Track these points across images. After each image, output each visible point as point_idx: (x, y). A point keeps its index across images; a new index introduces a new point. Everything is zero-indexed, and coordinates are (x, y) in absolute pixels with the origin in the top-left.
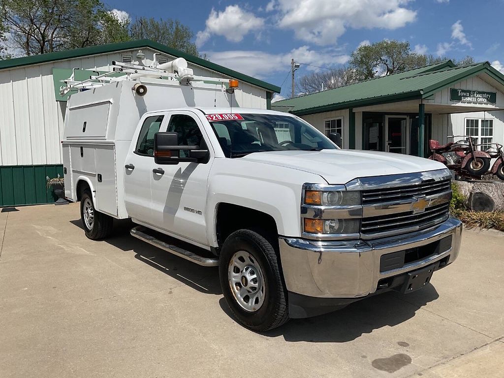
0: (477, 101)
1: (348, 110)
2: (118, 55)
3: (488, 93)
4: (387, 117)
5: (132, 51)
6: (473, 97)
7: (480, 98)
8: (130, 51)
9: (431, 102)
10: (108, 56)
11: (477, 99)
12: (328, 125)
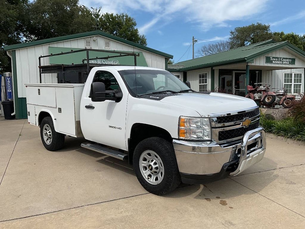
0: (282, 63)
1: (210, 68)
2: (83, 39)
3: (289, 59)
4: (234, 72)
5: (91, 37)
6: (280, 61)
7: (284, 61)
8: (90, 37)
9: (253, 64)
10: (78, 40)
11: (282, 62)
12: (200, 77)
